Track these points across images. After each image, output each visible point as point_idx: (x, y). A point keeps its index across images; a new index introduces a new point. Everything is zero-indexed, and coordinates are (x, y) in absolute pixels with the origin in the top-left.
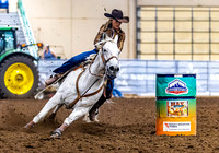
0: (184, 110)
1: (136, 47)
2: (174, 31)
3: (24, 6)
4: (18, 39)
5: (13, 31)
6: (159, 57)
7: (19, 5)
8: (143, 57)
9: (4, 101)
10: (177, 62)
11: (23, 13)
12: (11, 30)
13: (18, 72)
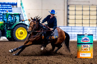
0: (88, 48)
1: (67, 21)
2: (82, 15)
3: (23, 5)
4: (21, 18)
5: (19, 15)
6: (76, 25)
7: (21, 4)
8: (70, 25)
9: (16, 42)
10: (84, 27)
11: (23, 8)
12: (18, 14)
13: (21, 31)
